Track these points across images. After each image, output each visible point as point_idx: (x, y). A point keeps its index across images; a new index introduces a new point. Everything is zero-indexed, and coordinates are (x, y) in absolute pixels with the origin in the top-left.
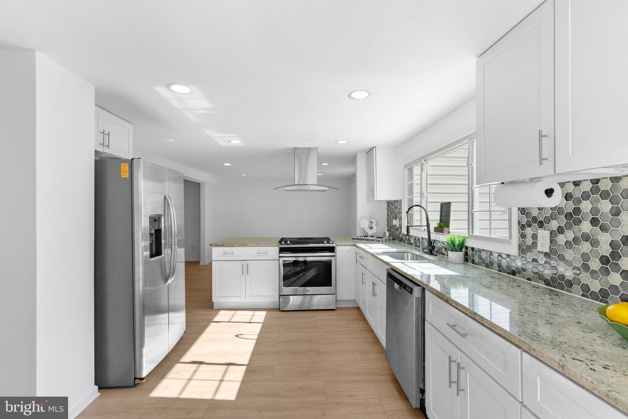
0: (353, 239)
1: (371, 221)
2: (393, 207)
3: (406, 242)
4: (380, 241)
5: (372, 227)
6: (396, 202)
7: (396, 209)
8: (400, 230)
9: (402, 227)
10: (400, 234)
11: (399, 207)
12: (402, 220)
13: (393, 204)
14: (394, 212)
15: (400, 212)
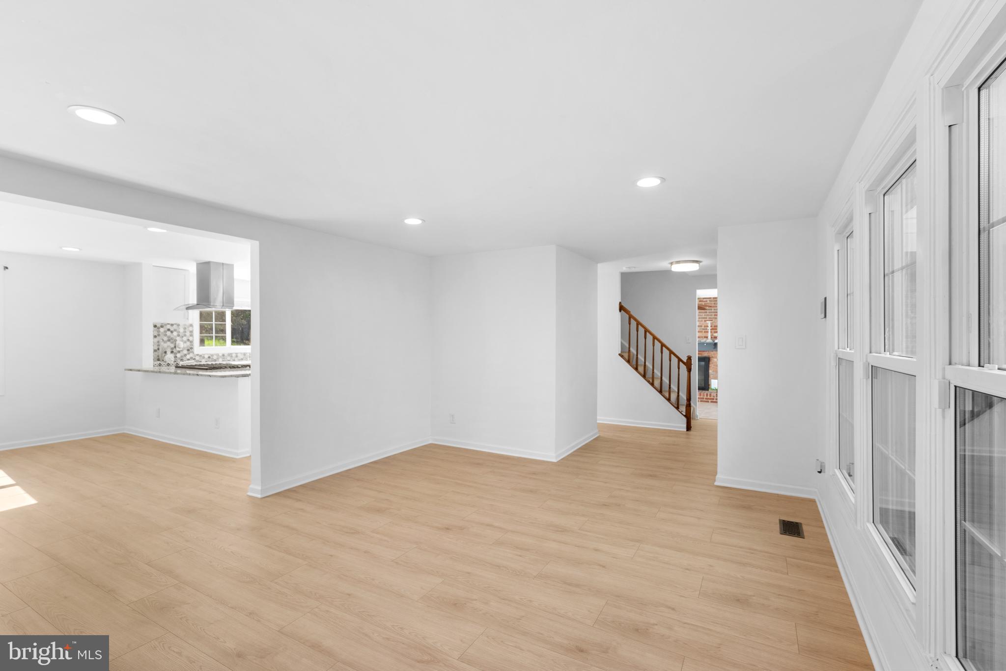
6: (172, 325)
7: (172, 332)
8: (185, 352)
9: (192, 348)
10: (185, 355)
11: (182, 330)
12: (191, 342)
13: (162, 327)
14: (166, 335)
15: (185, 335)
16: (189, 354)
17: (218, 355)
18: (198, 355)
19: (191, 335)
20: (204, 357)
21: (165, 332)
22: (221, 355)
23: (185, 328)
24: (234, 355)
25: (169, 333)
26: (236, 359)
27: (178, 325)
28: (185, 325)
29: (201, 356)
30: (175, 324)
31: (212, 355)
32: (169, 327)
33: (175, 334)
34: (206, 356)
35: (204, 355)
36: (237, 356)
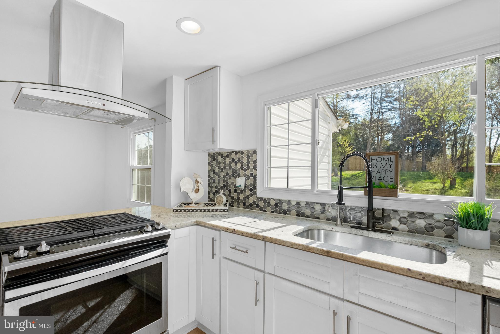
0: (177, 211)
1: (196, 181)
2: (228, 161)
3: (269, 209)
4: (226, 210)
5: (198, 190)
6: (236, 153)
7: (236, 163)
8: (248, 193)
9: (255, 187)
10: (248, 197)
11: (245, 160)
12: (255, 178)
13: (228, 156)
14: (230, 167)
15: (248, 168)
16: (251, 195)
17: (289, 203)
18: (261, 199)
19: (255, 168)
20: (269, 204)
21: (230, 163)
22: (294, 203)
23: (248, 157)
24: (318, 208)
25: (233, 164)
26: (322, 216)
27: (242, 153)
28: (248, 152)
29: (265, 201)
30: (239, 152)
31: (281, 202)
32: (233, 156)
33: (239, 165)
34: (273, 203)
35: (269, 199)
36: (323, 212)
